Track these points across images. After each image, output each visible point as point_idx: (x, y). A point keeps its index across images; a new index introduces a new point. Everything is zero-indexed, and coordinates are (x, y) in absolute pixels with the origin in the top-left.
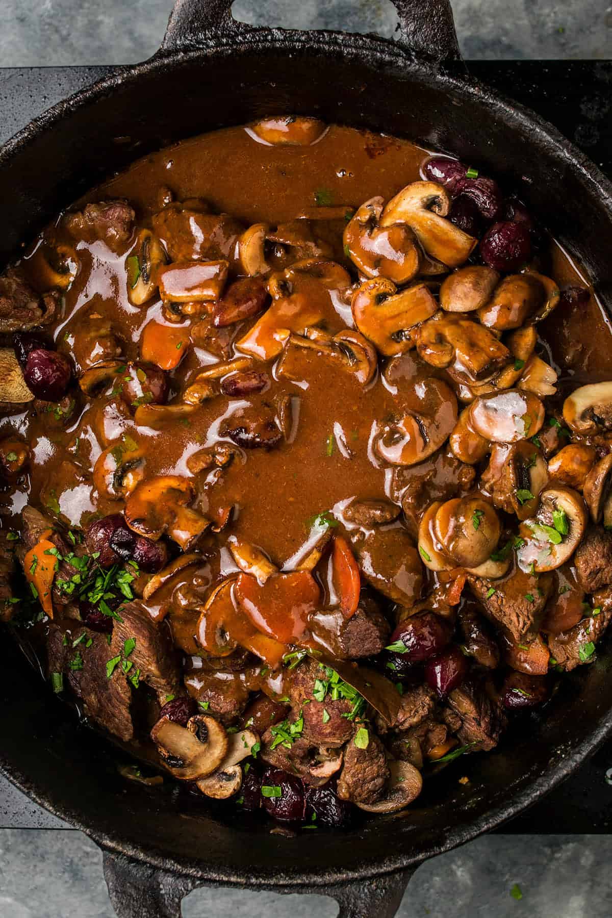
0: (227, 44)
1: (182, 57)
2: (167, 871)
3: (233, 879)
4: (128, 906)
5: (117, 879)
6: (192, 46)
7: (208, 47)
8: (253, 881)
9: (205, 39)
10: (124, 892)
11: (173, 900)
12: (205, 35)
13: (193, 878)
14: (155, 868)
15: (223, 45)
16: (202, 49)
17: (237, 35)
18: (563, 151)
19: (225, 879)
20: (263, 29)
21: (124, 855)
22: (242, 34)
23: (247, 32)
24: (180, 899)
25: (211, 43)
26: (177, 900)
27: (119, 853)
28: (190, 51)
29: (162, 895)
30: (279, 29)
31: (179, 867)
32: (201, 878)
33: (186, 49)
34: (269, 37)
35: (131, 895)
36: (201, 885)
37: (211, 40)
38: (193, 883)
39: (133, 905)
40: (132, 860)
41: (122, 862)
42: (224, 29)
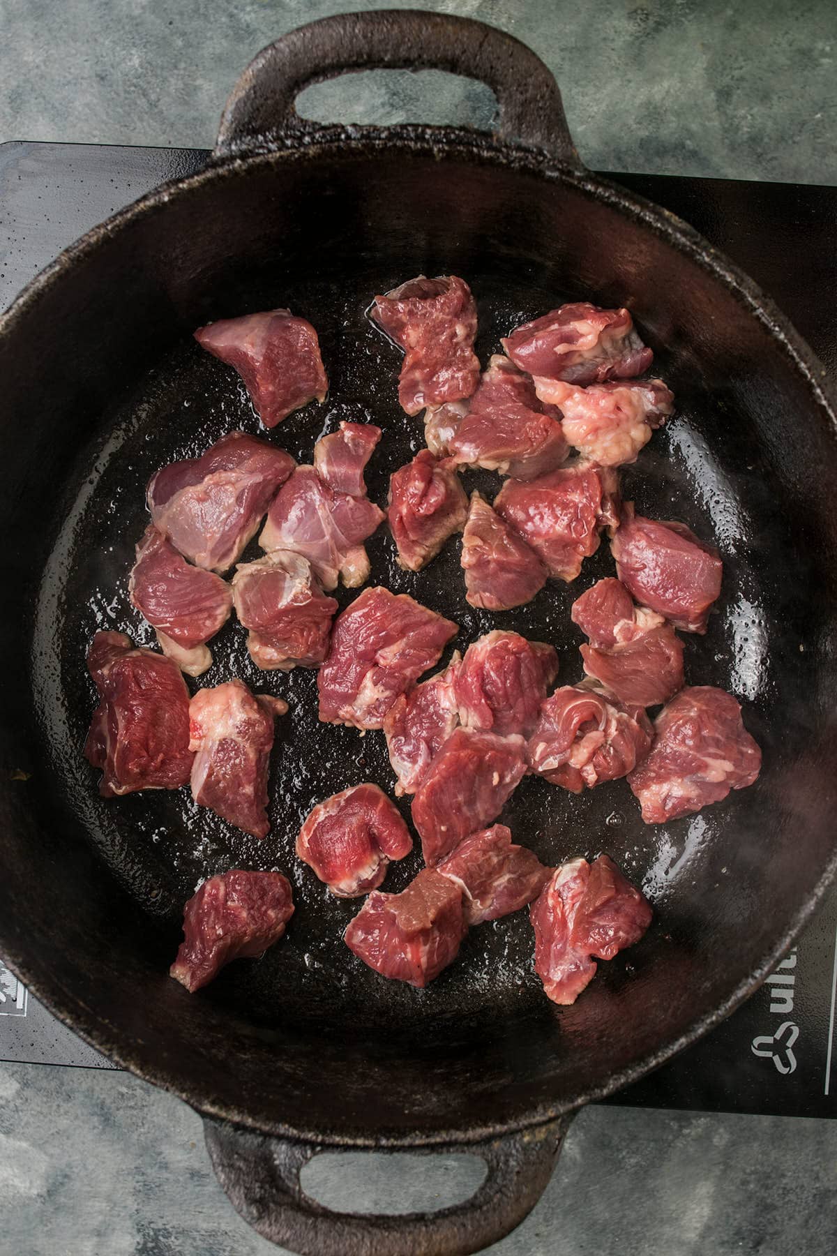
0: (293, 147)
1: (240, 166)
2: (281, 1138)
3: (360, 1142)
4: (237, 1183)
5: (222, 1151)
6: (251, 151)
7: (270, 151)
8: (384, 1142)
9: (266, 142)
10: (231, 1166)
11: (290, 1172)
12: (265, 136)
13: (313, 1145)
14: (267, 1135)
15: (288, 148)
16: (263, 154)
17: (303, 135)
18: (700, 254)
19: (350, 1142)
20: (335, 126)
21: (229, 1121)
22: (309, 134)
23: (315, 131)
24: (298, 1170)
25: (273, 146)
26: (294, 1171)
27: (223, 1120)
28: (249, 157)
29: (277, 1166)
30: (354, 125)
31: (295, 1132)
32: (322, 1144)
33: (244, 156)
34: (343, 136)
35: (240, 1169)
36: (322, 1151)
37: (272, 142)
38: (313, 1149)
39: (244, 1181)
40: (238, 1127)
41: (227, 1130)
42: (288, 127)
